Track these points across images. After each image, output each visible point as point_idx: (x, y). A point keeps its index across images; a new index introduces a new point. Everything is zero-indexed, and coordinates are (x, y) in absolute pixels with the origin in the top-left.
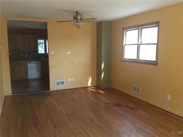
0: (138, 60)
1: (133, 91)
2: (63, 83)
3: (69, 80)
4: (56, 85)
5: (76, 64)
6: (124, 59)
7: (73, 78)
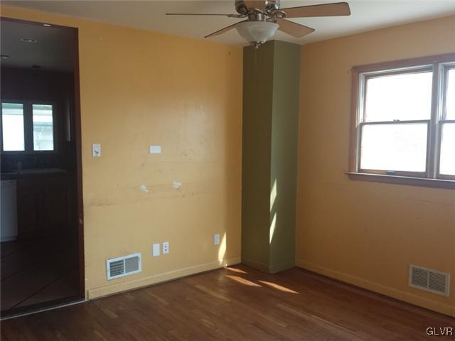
0: (435, 176)
1: (411, 284)
2: (133, 263)
3: (156, 251)
4: (109, 273)
5: (178, 189)
6: (360, 170)
7: (167, 243)
